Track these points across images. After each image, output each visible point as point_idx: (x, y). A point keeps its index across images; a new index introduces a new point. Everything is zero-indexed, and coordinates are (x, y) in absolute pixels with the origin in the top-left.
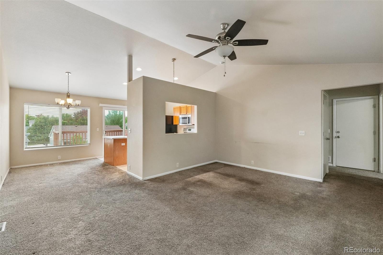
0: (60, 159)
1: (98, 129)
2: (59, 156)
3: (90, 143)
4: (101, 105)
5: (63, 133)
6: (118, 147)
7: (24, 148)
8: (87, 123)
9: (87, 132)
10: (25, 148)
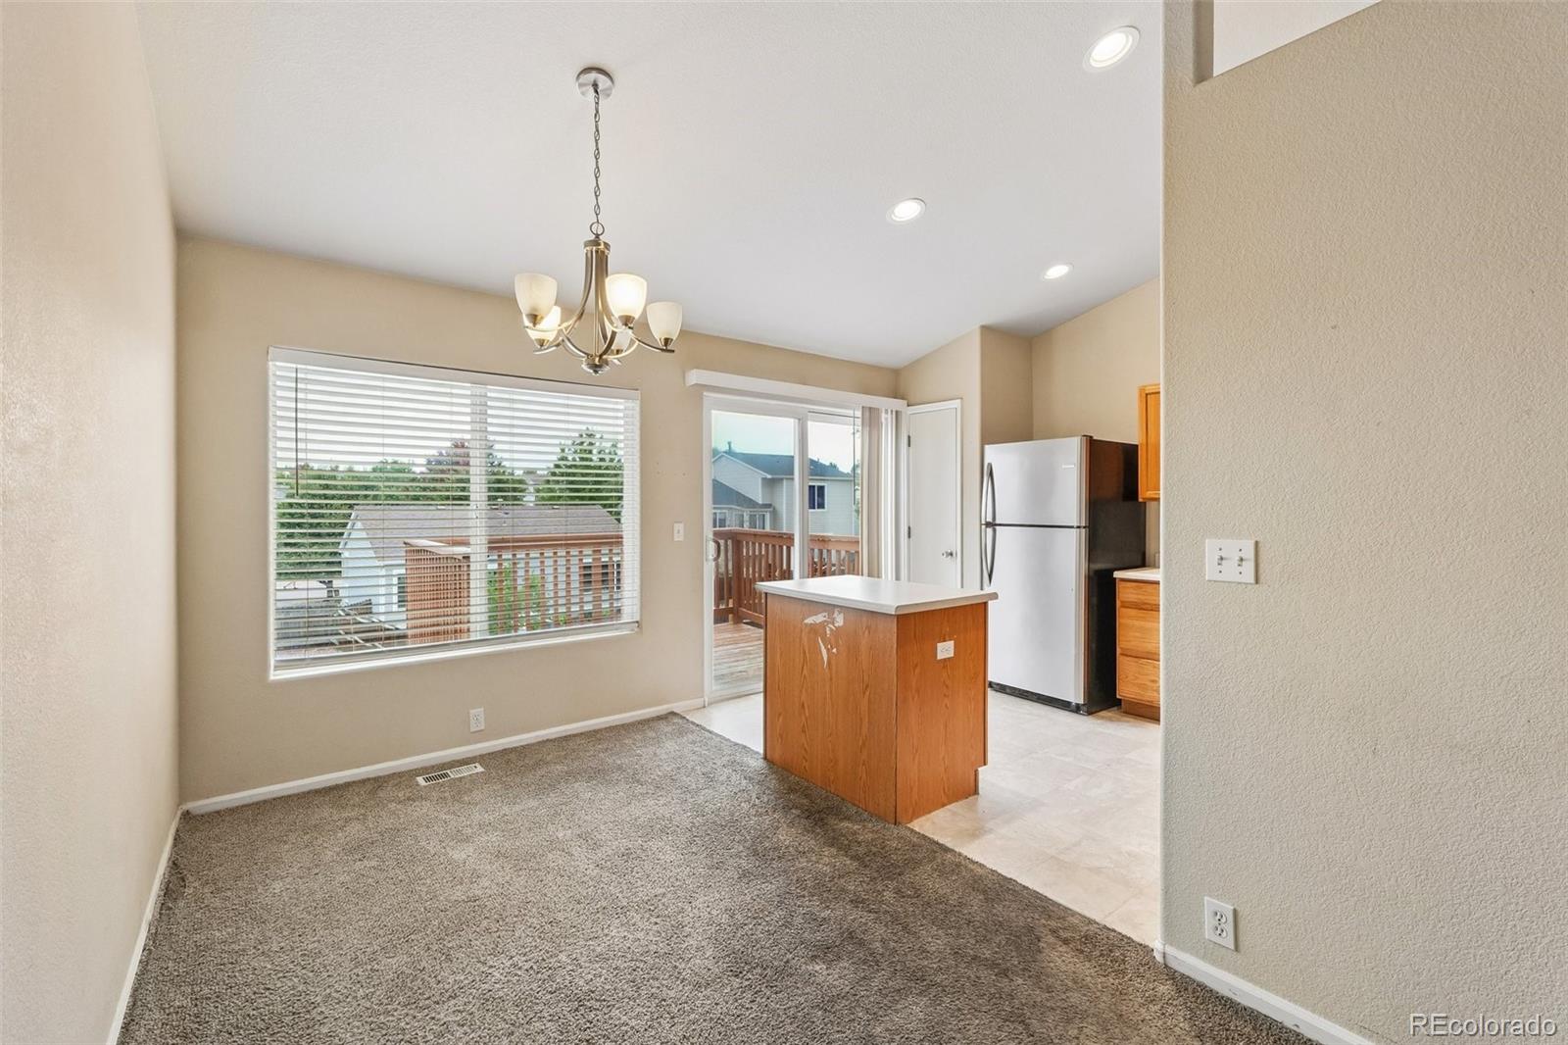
0: (483, 728)
1: (679, 532)
2: (472, 712)
3: (638, 619)
4: (695, 377)
5: (496, 546)
6: (917, 671)
7: (272, 663)
8: (621, 491)
9: (620, 543)
10: (276, 668)
